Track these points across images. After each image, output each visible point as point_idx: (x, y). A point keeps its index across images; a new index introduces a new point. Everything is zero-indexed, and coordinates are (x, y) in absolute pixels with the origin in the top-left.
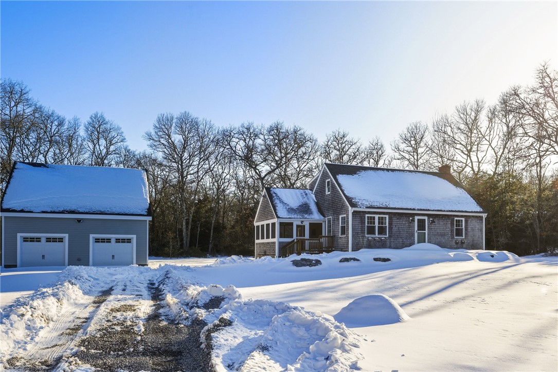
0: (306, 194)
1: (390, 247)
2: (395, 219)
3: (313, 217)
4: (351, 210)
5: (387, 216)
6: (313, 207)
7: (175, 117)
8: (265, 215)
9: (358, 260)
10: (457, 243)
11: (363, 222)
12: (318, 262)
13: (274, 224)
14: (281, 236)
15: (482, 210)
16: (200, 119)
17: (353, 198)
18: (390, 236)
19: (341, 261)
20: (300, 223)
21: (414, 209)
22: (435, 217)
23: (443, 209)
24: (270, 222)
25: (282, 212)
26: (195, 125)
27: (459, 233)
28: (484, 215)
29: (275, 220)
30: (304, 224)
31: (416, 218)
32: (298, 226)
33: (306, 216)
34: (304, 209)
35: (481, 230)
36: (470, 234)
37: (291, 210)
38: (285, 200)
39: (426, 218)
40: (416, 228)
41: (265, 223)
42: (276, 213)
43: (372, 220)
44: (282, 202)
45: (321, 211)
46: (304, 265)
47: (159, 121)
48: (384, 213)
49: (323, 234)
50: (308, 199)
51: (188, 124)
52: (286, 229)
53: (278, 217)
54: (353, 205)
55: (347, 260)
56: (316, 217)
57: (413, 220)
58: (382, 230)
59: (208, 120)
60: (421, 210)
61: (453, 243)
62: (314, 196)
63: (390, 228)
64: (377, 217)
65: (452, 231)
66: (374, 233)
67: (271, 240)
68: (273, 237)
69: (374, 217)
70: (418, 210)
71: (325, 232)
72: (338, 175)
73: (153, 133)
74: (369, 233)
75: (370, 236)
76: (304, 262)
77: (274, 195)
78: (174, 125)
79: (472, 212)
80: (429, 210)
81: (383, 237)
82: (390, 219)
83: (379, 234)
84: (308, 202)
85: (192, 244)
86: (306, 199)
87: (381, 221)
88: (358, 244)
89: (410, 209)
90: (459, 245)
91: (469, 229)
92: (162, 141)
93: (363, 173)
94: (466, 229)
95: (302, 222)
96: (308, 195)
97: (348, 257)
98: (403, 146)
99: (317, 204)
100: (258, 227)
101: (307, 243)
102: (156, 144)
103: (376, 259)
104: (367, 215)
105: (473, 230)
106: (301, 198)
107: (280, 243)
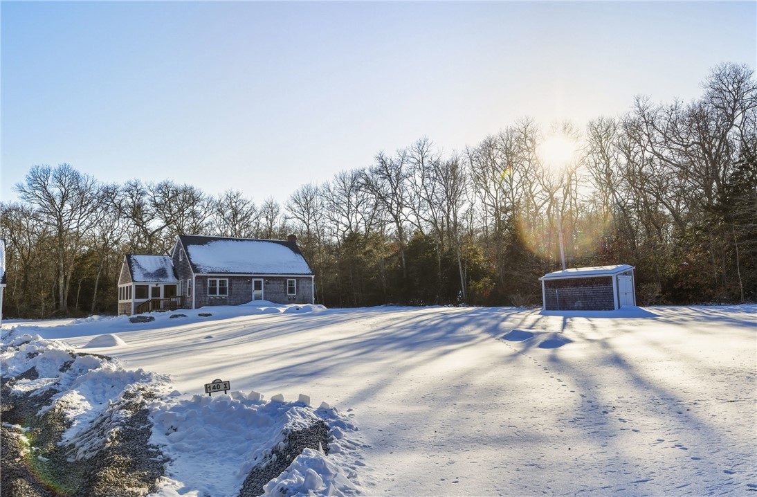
0: (165, 260)
1: (230, 305)
2: (234, 282)
3: (167, 280)
4: (194, 275)
5: (227, 280)
6: (170, 272)
7: (53, 169)
8: (125, 281)
9: (185, 316)
10: (289, 299)
11: (205, 285)
12: (152, 319)
13: (131, 287)
14: (136, 298)
15: (311, 272)
16: (82, 174)
17: (197, 265)
18: (230, 295)
19: (171, 317)
20: (155, 286)
21: (251, 273)
22: (270, 279)
23: (277, 272)
24: (128, 285)
25: (138, 276)
26: (75, 178)
27: (291, 291)
28: (313, 277)
29: (131, 284)
30: (158, 286)
31: (253, 280)
32: (153, 288)
33: (161, 279)
34: (161, 273)
35: (311, 288)
36: (301, 291)
37: (148, 275)
38: (144, 266)
39: (262, 280)
40: (253, 288)
41: (125, 285)
42: (132, 277)
43: (213, 283)
44: (140, 267)
45: (176, 275)
46: (140, 322)
47: (33, 173)
48: (224, 277)
49: (177, 295)
50: (166, 264)
51: (69, 178)
52: (141, 291)
53: (134, 281)
54: (196, 271)
55: (176, 316)
56: (171, 280)
57: (250, 282)
58: (223, 291)
59: (91, 175)
60: (257, 274)
61: (286, 299)
62: (172, 261)
63: (230, 289)
64: (218, 280)
65: (285, 289)
66: (216, 293)
67: (129, 301)
68: (130, 298)
69: (216, 281)
70: (254, 274)
71: (178, 293)
72: (189, 245)
73: (25, 184)
74: (211, 293)
75: (212, 296)
76: (140, 319)
77: (134, 261)
78: (51, 177)
79: (302, 274)
80: (264, 274)
81: (223, 296)
82: (230, 281)
83: (220, 294)
84: (165, 267)
85: (70, 303)
86: (163, 265)
87: (222, 283)
88: (200, 302)
89: (248, 273)
90: (292, 300)
91: (300, 287)
92: (38, 192)
93: (214, 244)
94: (298, 288)
95: (157, 285)
96: (167, 261)
97: (177, 314)
98: (295, 206)
99: (174, 269)
100: (121, 288)
101: (162, 302)
102: (29, 196)
103: (200, 315)
104: (209, 279)
105: (304, 288)
106: (159, 264)
107: (135, 303)
